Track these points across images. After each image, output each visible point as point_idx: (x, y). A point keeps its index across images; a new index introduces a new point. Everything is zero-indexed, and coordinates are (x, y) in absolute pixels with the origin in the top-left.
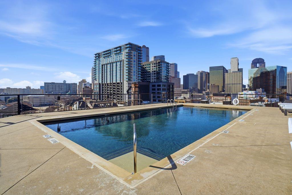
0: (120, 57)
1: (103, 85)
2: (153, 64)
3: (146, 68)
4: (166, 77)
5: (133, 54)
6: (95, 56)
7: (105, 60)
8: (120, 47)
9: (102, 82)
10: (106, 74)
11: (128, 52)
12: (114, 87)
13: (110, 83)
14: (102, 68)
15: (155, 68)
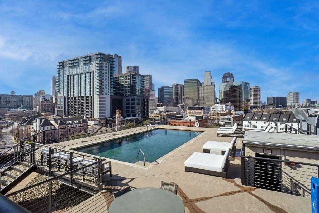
0: (89, 68)
1: (69, 98)
2: (127, 76)
3: (119, 80)
4: (140, 90)
5: (104, 66)
6: (58, 64)
7: (71, 71)
8: (90, 57)
9: (68, 95)
10: (72, 86)
11: (99, 62)
12: (83, 101)
13: (77, 96)
14: (68, 79)
15: (129, 80)
